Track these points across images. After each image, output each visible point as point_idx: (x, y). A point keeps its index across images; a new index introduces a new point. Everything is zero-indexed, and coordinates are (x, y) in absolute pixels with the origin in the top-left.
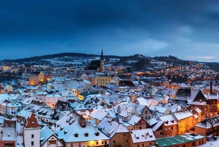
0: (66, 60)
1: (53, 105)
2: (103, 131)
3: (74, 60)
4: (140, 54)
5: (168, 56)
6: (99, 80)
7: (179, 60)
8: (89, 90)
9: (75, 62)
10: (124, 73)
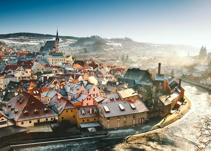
0: (22, 41)
1: (5, 86)
2: (52, 108)
3: (30, 40)
4: (97, 36)
5: (124, 38)
6: (54, 60)
7: (134, 42)
8: (43, 69)
9: (31, 43)
10: (81, 53)
